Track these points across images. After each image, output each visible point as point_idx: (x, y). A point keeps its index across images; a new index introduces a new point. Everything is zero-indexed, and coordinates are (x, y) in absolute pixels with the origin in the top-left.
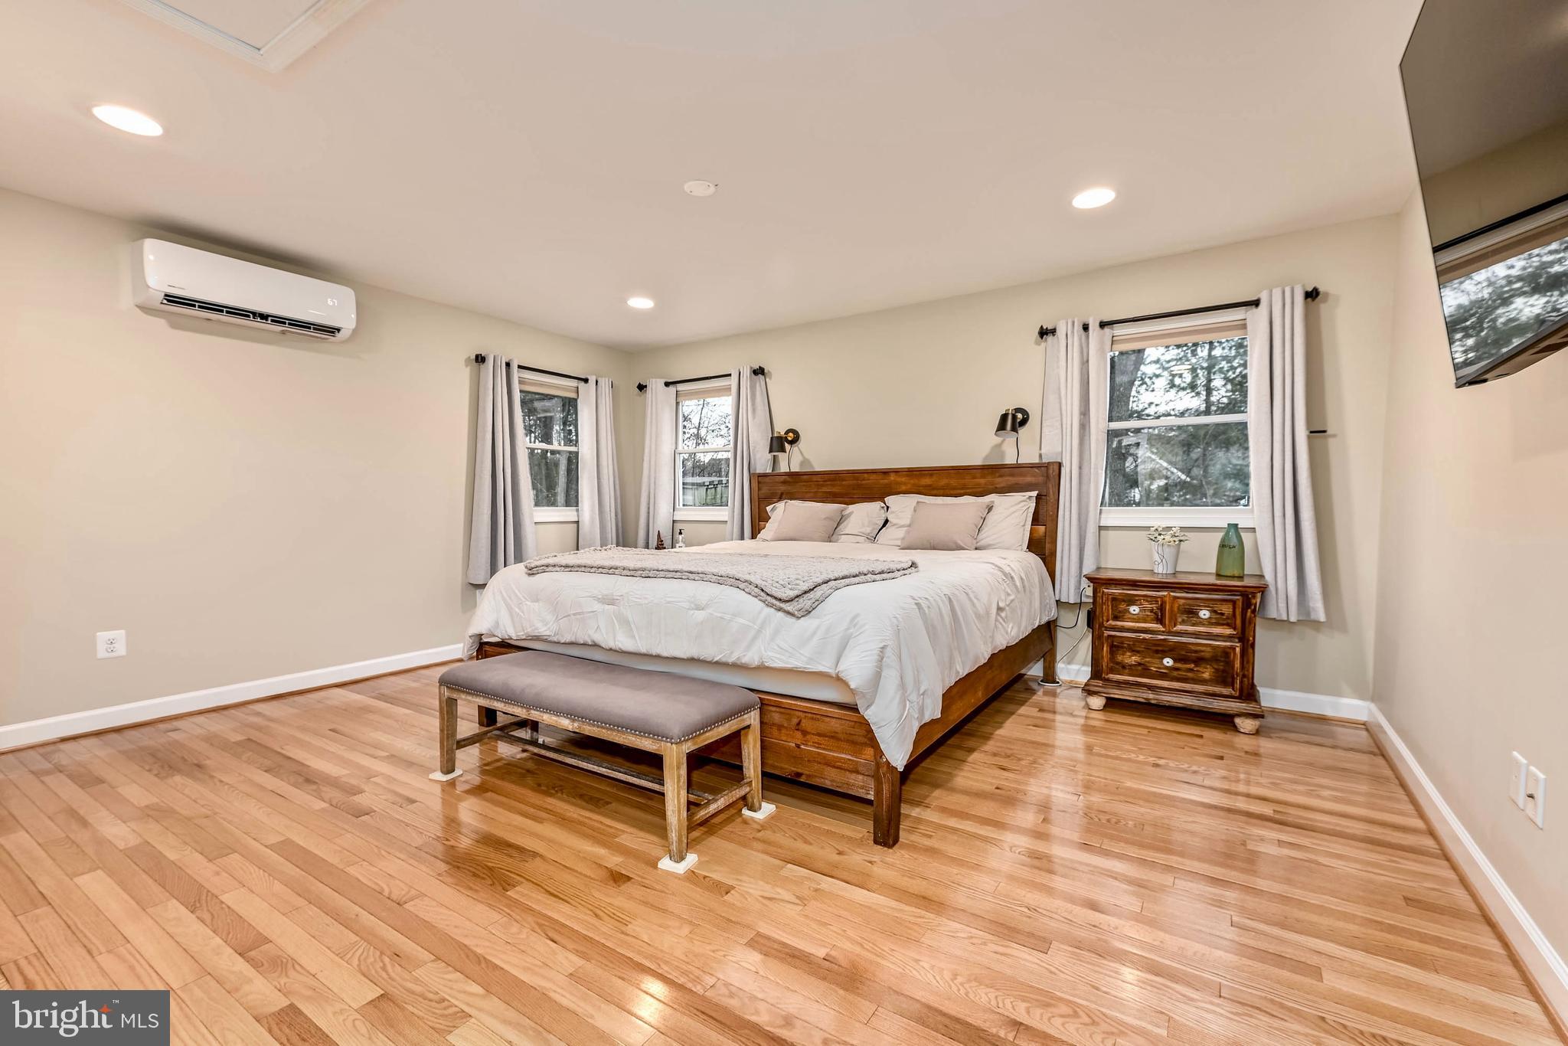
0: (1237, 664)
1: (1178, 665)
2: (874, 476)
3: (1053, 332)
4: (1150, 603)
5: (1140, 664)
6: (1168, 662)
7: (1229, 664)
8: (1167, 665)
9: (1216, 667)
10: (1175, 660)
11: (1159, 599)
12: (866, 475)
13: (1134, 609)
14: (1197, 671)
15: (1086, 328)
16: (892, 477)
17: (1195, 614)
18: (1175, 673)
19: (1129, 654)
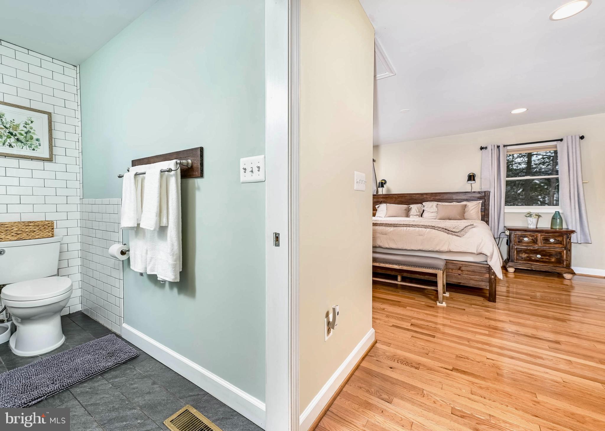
0: (565, 256)
1: (543, 257)
2: (418, 196)
3: (486, 148)
4: (532, 237)
5: (528, 257)
6: (539, 256)
7: (562, 257)
8: (539, 257)
9: (557, 257)
10: (541, 256)
11: (535, 236)
12: (414, 195)
13: (526, 239)
14: (550, 259)
15: (498, 147)
16: (425, 196)
17: (549, 241)
18: (541, 260)
19: (524, 254)
